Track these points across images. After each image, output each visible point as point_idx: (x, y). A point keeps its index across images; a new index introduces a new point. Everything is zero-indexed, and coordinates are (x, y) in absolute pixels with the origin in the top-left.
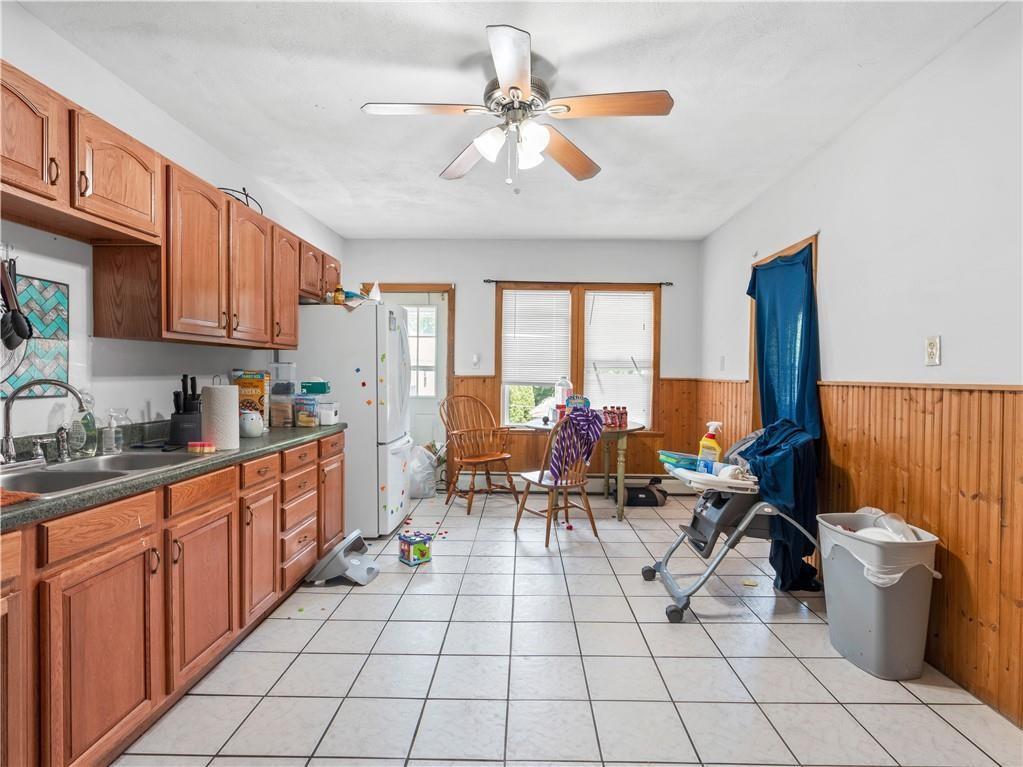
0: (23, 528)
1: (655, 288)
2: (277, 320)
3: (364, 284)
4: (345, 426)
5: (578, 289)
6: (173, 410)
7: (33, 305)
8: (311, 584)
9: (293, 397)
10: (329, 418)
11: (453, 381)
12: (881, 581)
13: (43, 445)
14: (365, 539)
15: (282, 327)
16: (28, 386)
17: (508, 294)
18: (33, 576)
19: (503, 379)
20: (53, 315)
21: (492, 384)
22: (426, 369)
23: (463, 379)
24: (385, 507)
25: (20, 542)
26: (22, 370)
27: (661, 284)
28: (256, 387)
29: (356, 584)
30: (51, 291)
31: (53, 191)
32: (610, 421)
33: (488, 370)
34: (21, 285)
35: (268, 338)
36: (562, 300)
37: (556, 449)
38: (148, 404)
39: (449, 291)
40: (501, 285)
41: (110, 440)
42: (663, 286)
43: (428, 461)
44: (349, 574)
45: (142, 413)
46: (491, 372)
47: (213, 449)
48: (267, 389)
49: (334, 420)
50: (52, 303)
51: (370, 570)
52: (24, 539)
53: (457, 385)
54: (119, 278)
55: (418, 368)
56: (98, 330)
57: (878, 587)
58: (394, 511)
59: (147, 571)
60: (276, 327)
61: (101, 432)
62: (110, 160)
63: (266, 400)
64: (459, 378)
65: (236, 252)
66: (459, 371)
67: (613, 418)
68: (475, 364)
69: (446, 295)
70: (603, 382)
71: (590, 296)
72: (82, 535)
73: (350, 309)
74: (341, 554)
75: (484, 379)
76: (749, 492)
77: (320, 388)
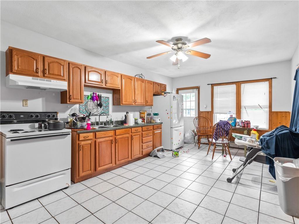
0: (93, 132)
1: (270, 80)
2: (147, 100)
3: (177, 89)
4: (162, 123)
5: (238, 84)
6: (125, 118)
7: (104, 101)
8: (151, 156)
9: (151, 116)
10: (158, 121)
11: (199, 112)
12: (283, 179)
13: (104, 123)
14: (165, 149)
15: (148, 101)
16: (103, 113)
17: (215, 88)
18: (94, 139)
19: (214, 112)
20: (107, 102)
21: (210, 114)
22: (193, 109)
23: (202, 112)
24: (172, 143)
25: (92, 134)
26: (102, 111)
27: (271, 79)
28: (144, 114)
29: (159, 158)
30: (106, 98)
31: (102, 84)
32: (243, 125)
33: (209, 109)
34: (102, 98)
35: (145, 104)
36: (233, 88)
37: (215, 132)
38: (123, 117)
39: (198, 88)
40: (213, 85)
41: (114, 123)
42: (273, 79)
43: (191, 134)
44: (158, 155)
45: (121, 119)
46: (210, 110)
47: (127, 125)
48: (146, 114)
49: (159, 121)
50: (107, 100)
51: (164, 156)
52: (93, 134)
53: (201, 114)
54: (116, 95)
55: (186, 109)
56: (114, 104)
57: (283, 182)
58: (176, 144)
59: (112, 143)
60: (147, 102)
61: (113, 121)
62: (111, 77)
63: (146, 117)
64: (201, 112)
65: (136, 87)
66: (201, 110)
67: (244, 124)
68: (206, 108)
69: (198, 89)
70: (248, 113)
71: (243, 86)
72: (101, 135)
73: (165, 96)
74: (156, 151)
75: (208, 112)
76: (256, 148)
77: (156, 114)
